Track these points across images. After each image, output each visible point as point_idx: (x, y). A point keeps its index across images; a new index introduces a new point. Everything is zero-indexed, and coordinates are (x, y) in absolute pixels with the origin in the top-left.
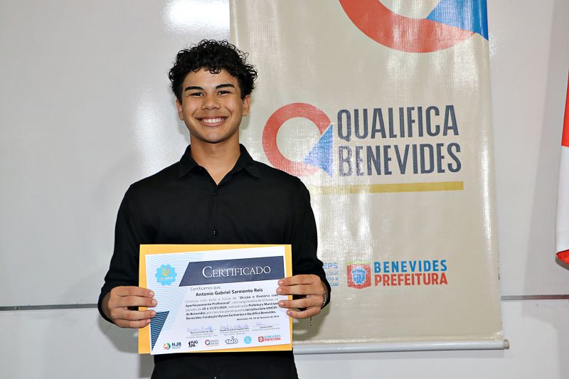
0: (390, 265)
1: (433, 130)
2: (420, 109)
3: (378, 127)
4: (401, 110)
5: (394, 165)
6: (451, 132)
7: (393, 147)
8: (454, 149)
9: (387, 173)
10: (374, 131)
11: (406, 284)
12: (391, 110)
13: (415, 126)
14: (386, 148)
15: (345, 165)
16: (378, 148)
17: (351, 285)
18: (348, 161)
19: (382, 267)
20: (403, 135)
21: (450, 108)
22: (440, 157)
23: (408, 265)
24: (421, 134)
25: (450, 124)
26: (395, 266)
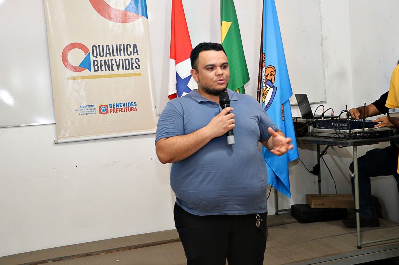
0: (115, 105)
1: (129, 53)
2: (124, 45)
3: (108, 52)
4: (117, 45)
5: (115, 67)
6: (135, 54)
7: (114, 60)
8: (137, 60)
9: (113, 70)
10: (107, 54)
11: (122, 112)
12: (112, 45)
13: (122, 52)
14: (112, 60)
15: (96, 67)
16: (108, 60)
17: (101, 113)
18: (97, 65)
19: (112, 106)
20: (117, 55)
21: (135, 45)
22: (132, 64)
23: (122, 104)
24: (124, 55)
25: (135, 51)
26: (117, 105)
